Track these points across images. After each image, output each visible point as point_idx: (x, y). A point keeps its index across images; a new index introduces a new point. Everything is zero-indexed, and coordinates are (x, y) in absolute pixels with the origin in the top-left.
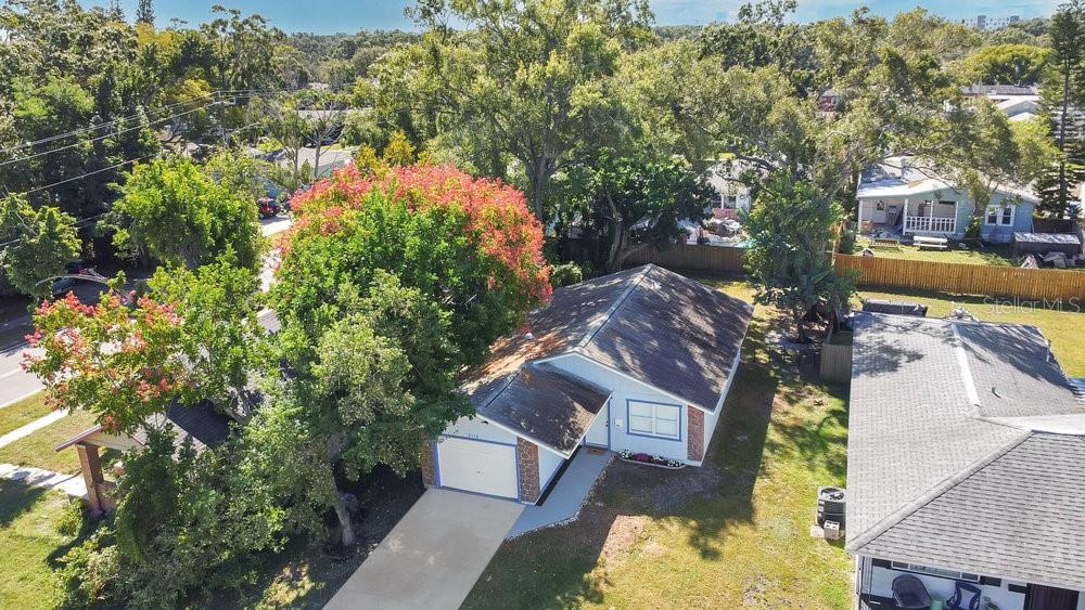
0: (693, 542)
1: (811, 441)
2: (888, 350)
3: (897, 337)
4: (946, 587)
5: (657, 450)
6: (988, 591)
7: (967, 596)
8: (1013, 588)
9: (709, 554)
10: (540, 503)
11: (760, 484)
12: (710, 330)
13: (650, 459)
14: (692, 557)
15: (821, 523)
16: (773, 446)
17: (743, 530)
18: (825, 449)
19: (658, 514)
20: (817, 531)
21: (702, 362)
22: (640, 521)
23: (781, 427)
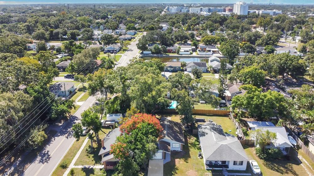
0: (185, 161)
1: (194, 145)
2: (203, 132)
3: (204, 130)
4: (214, 162)
5: (176, 149)
6: (218, 162)
7: (216, 163)
8: (220, 161)
9: (187, 162)
10: (165, 159)
11: (190, 152)
12: (178, 130)
13: (175, 151)
14: (185, 163)
15: (199, 156)
16: (190, 147)
17: (190, 159)
18: (196, 146)
19: (180, 158)
20: (199, 158)
21: (180, 136)
22: (178, 159)
23: (190, 144)
